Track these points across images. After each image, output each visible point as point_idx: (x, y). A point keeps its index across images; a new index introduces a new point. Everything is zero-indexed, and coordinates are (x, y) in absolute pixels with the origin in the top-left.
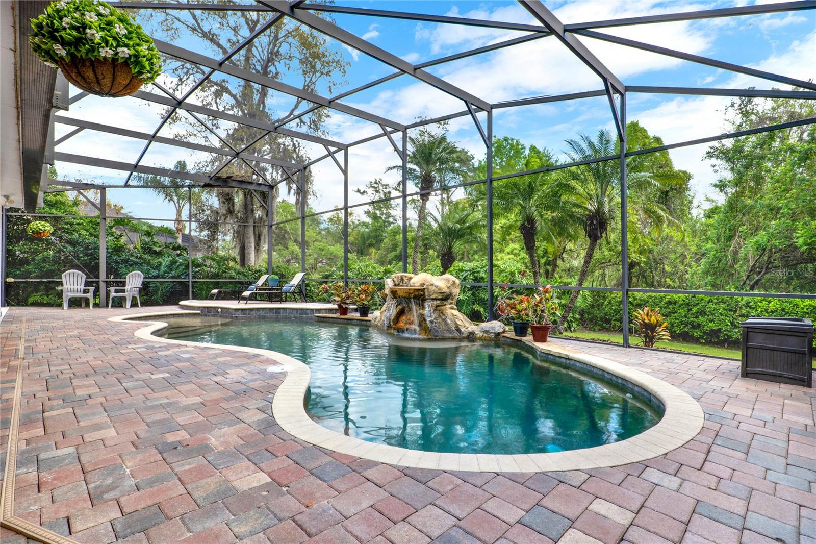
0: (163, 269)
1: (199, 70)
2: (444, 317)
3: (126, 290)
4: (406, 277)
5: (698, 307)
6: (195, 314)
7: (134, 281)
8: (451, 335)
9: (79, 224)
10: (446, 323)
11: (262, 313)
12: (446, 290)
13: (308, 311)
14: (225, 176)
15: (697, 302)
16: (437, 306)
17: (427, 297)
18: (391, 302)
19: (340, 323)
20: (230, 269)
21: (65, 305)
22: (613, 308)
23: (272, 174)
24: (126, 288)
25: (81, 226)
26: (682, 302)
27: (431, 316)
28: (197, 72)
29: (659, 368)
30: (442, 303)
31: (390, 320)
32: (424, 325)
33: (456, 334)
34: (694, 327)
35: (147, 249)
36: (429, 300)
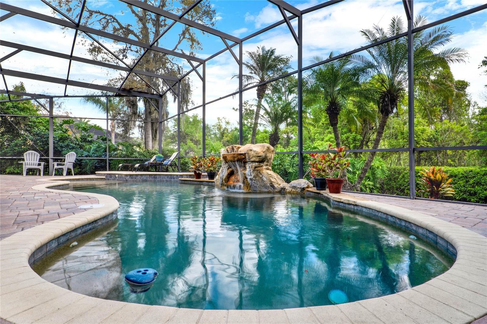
0: (92, 151)
1: (115, 21)
2: (261, 176)
3: (65, 164)
4: (235, 147)
5: (475, 179)
6: (102, 179)
7: (71, 158)
8: (266, 190)
9: (39, 122)
10: (263, 180)
11: (144, 178)
12: (262, 154)
13: (175, 176)
14: (128, 88)
15: (473, 175)
16: (256, 167)
17: (247, 160)
18: (224, 166)
19: (195, 184)
20: (136, 151)
21: (25, 173)
22: (406, 180)
23: (162, 87)
24: (65, 163)
25: (41, 124)
26: (461, 176)
27: (251, 175)
28: (113, 21)
29: (445, 213)
30: (260, 165)
31: (222, 179)
32: (246, 182)
33: (271, 189)
34: (471, 194)
35: (84, 139)
36: (249, 163)
